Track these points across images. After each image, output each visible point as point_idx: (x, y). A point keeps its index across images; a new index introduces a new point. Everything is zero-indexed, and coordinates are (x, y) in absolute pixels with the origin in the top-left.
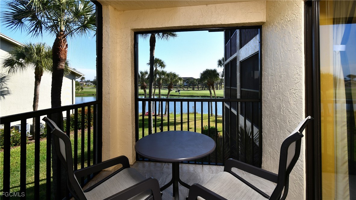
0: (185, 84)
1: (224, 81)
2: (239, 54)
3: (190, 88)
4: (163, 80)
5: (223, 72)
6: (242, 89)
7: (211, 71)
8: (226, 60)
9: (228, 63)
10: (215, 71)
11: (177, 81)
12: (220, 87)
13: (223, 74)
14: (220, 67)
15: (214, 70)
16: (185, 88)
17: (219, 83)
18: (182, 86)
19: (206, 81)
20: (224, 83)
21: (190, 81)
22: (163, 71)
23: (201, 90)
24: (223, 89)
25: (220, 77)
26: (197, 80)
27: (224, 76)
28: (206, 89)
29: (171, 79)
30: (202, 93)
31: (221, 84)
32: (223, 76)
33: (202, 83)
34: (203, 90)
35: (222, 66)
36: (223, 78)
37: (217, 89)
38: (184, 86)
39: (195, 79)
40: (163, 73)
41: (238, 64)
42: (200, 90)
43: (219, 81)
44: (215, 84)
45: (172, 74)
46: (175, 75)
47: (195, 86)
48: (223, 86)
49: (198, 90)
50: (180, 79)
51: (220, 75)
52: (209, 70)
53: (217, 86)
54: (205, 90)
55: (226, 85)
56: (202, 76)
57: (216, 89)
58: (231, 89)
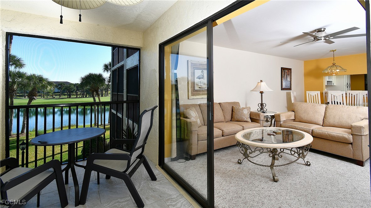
0: (56, 90)
1: (111, 87)
2: (126, 62)
3: (65, 95)
4: (18, 85)
5: (110, 77)
6: (128, 94)
7: (95, 75)
8: (113, 66)
9: (116, 70)
10: (100, 76)
11: (44, 87)
12: (105, 93)
13: (110, 80)
14: (106, 72)
15: (99, 74)
16: (56, 95)
17: (105, 90)
18: (50, 93)
19: (88, 87)
20: (111, 89)
21: (64, 86)
22: (19, 72)
23: (81, 97)
24: (109, 95)
25: (106, 83)
26: (75, 85)
27: (111, 82)
28: (88, 96)
29: (35, 83)
30: (82, 101)
31: (107, 90)
32: (109, 82)
33: (83, 89)
34: (83, 97)
35: (109, 71)
36: (110, 83)
37: (102, 96)
38: (54, 93)
39: (71, 84)
40: (20, 75)
41: (125, 72)
42: (79, 98)
43: (105, 87)
44: (99, 90)
45: (36, 77)
46: (41, 79)
47: (72, 92)
48: (109, 92)
49: (77, 98)
50: (50, 83)
51: (106, 80)
52: (92, 74)
53: (102, 92)
54: (86, 97)
55: (113, 91)
56: (83, 81)
57: (100, 96)
58: (118, 94)
